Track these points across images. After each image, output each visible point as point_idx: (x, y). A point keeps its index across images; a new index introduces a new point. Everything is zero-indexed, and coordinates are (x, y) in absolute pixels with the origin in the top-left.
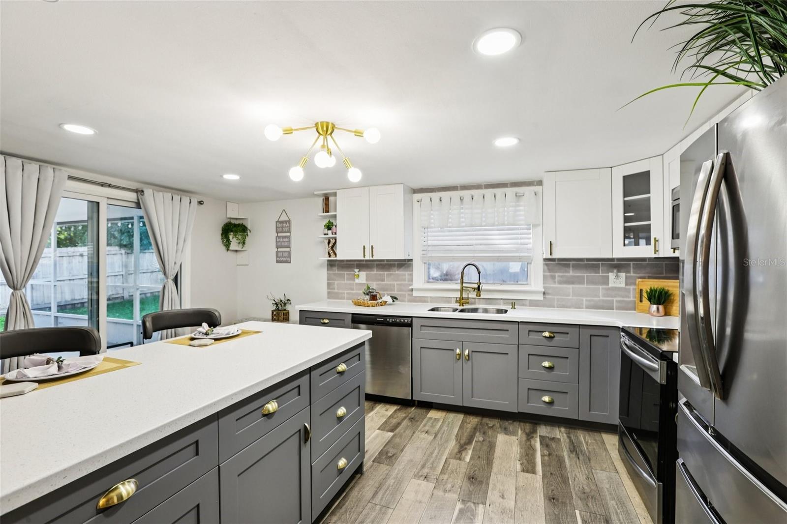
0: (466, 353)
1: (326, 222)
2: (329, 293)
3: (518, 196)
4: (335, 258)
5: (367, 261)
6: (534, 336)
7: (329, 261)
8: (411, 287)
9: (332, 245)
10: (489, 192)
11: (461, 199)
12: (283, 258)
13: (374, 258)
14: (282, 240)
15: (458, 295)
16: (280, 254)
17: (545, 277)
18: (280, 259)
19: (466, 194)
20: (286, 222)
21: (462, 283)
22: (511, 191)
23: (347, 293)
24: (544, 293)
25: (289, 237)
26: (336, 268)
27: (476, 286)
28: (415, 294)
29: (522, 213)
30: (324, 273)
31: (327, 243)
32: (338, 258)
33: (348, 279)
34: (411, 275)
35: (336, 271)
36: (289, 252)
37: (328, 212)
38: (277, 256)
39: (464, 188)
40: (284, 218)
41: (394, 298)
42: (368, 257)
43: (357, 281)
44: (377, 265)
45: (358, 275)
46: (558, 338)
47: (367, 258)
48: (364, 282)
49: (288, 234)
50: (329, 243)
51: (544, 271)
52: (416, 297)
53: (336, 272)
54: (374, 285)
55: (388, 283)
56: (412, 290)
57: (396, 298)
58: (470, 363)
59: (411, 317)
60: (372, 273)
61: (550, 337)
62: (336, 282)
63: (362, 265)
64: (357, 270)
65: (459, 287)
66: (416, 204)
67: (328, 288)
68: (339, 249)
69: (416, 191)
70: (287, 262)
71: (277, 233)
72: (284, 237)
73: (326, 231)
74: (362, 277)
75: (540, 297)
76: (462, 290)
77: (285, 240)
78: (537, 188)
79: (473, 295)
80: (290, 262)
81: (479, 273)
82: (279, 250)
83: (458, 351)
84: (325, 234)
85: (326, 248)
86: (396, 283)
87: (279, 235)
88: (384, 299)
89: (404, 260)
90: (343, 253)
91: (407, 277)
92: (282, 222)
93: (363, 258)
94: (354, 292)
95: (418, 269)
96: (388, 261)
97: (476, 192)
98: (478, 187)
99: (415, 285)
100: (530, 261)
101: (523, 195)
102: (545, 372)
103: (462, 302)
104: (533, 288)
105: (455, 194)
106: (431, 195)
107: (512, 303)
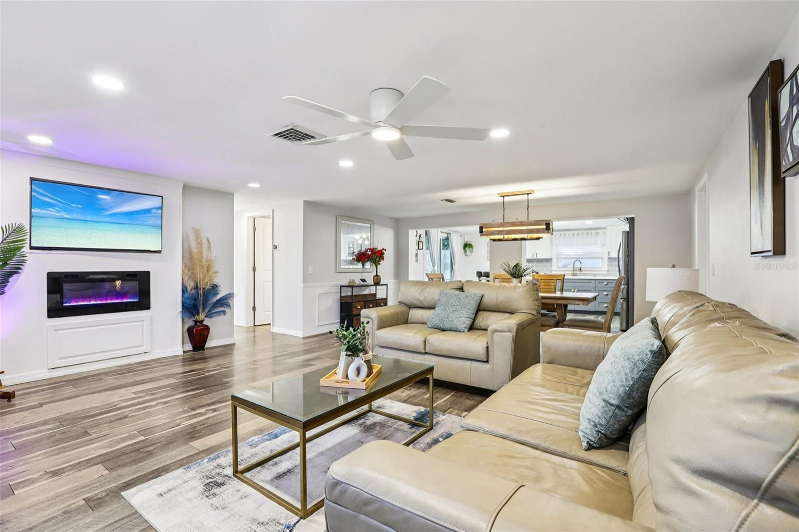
0: (576, 290)
3: (597, 233)
5: (532, 259)
6: (601, 284)
10: (585, 232)
13: (538, 258)
15: (572, 272)
17: (608, 265)
19: (576, 232)
21: (574, 267)
24: (608, 271)
27: (580, 268)
29: (599, 240)
34: (552, 265)
39: (574, 230)
44: (537, 261)
46: (610, 284)
47: (534, 258)
51: (608, 262)
55: (541, 268)
56: (552, 271)
60: (534, 264)
61: (607, 284)
63: (530, 261)
65: (572, 269)
75: (607, 273)
76: (574, 270)
78: (605, 230)
79: (578, 272)
81: (580, 263)
86: (545, 268)
89: (549, 259)
95: (554, 261)
96: (541, 259)
97: (580, 232)
98: (581, 229)
99: (553, 269)
100: (602, 258)
101: (599, 233)
102: (605, 296)
103: (574, 275)
104: (604, 269)
105: (571, 232)
106: (561, 232)
107: (595, 275)
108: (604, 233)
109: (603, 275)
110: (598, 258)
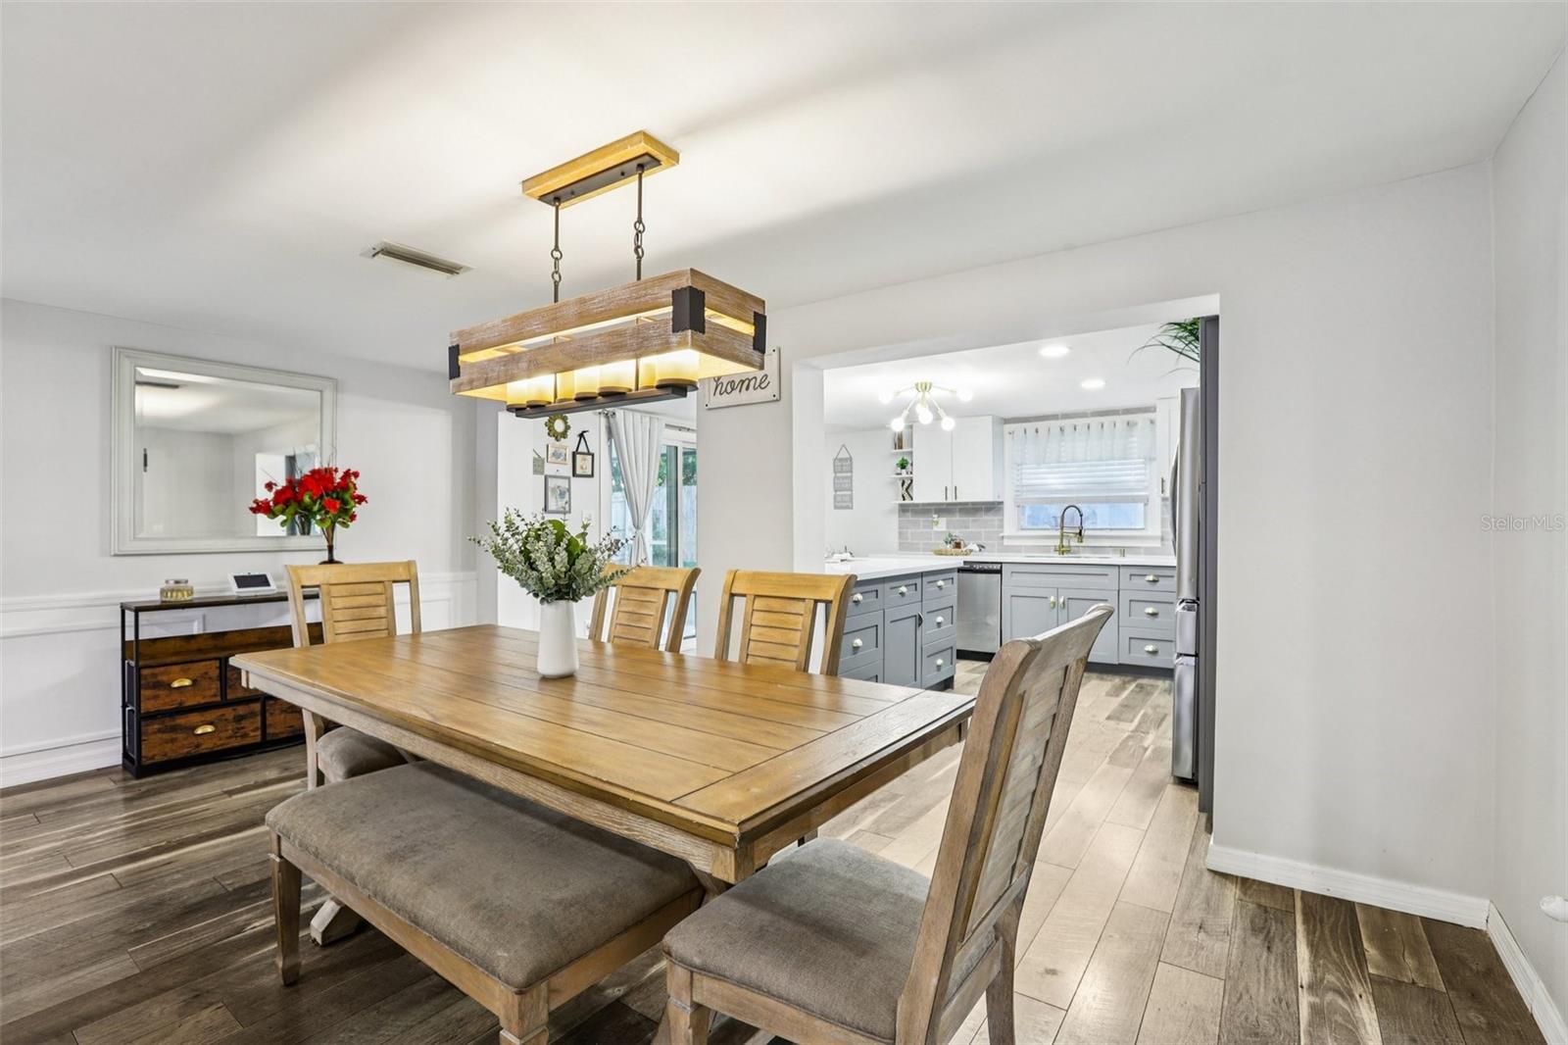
0: (1061, 600)
1: (898, 460)
2: (900, 543)
3: (1129, 425)
4: (911, 502)
5: (948, 504)
6: (1135, 580)
7: (901, 505)
8: (1001, 535)
9: (908, 486)
10: (1095, 421)
11: (1062, 429)
12: (843, 503)
13: (958, 500)
14: (841, 481)
15: (1057, 542)
16: (839, 499)
18: (839, 504)
19: (1067, 423)
20: (846, 459)
21: (1062, 528)
22: (1120, 419)
23: (924, 544)
24: (1162, 539)
25: (851, 478)
26: (909, 514)
27: (1078, 531)
28: (1006, 542)
29: (1136, 445)
30: (894, 520)
31: (900, 485)
32: (915, 501)
33: (924, 527)
34: (1002, 521)
35: (909, 517)
36: (851, 497)
37: (901, 447)
38: (835, 501)
39: (1066, 416)
40: (844, 455)
41: (981, 547)
42: (951, 499)
43: (935, 529)
44: (960, 510)
45: (937, 523)
46: (1162, 581)
47: (949, 500)
48: (944, 529)
49: (849, 474)
50: (903, 484)
52: (1008, 546)
53: (910, 519)
54: (957, 533)
55: (973, 530)
56: (1002, 538)
57: (983, 547)
58: (1066, 611)
59: (1001, 563)
60: (954, 519)
61: (1154, 581)
62: (910, 531)
63: (943, 509)
64: (936, 516)
65: (1058, 533)
66: (1008, 437)
67: (900, 538)
68: (915, 491)
69: (1007, 421)
70: (847, 507)
71: (835, 472)
72: (846, 478)
73: (899, 470)
74: (942, 524)
75: (1158, 544)
76: (1062, 537)
77: (846, 481)
78: (1153, 415)
79: (1074, 543)
80: (852, 508)
81: (1081, 516)
82: (838, 493)
83: (1052, 599)
84: (898, 474)
85: (901, 491)
86: (983, 530)
87: (838, 475)
88: (970, 547)
89: (993, 503)
90: (920, 496)
91: (996, 523)
92: (841, 460)
93: (944, 501)
94: (933, 541)
95: (1009, 509)
96: (973, 504)
97: (1080, 422)
98: (1083, 415)
99: (1006, 532)
100: (1146, 501)
101: (1136, 424)
102: (1149, 619)
103: (1062, 550)
104: (1149, 533)
105: (1055, 424)
106: (1025, 425)
107: (1123, 551)
108: (1152, 422)
109: (1149, 551)
110: (1134, 500)
